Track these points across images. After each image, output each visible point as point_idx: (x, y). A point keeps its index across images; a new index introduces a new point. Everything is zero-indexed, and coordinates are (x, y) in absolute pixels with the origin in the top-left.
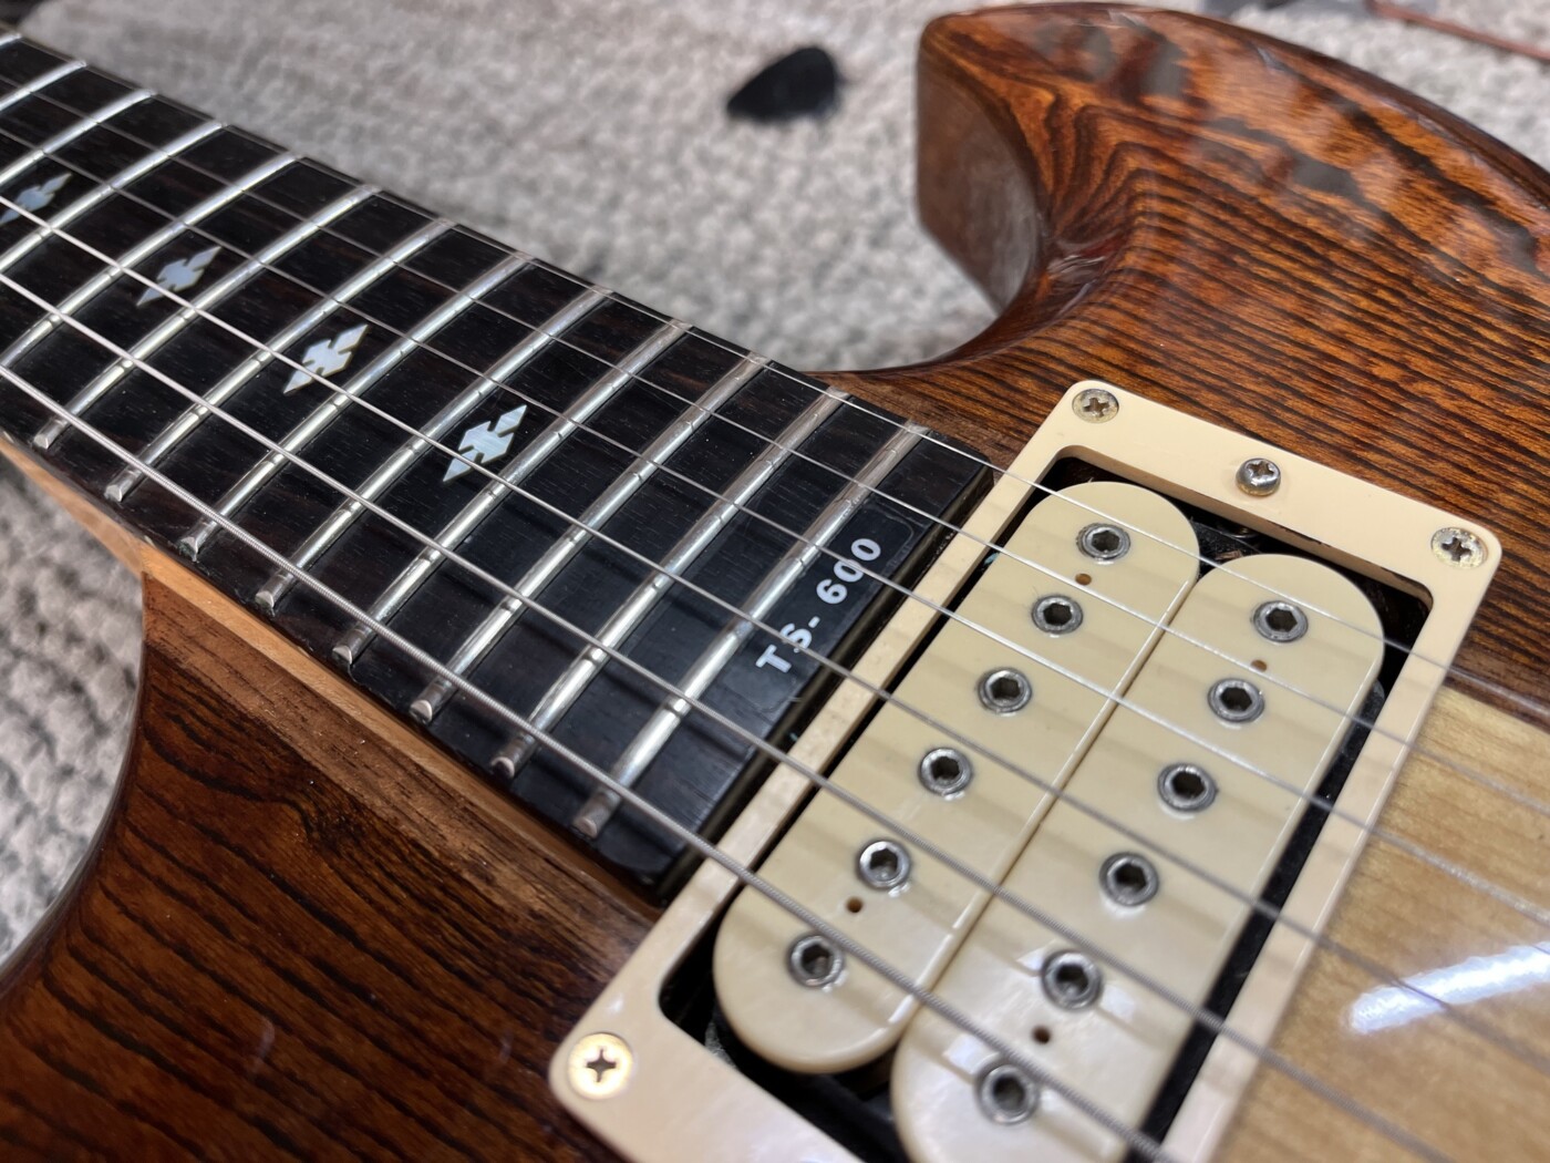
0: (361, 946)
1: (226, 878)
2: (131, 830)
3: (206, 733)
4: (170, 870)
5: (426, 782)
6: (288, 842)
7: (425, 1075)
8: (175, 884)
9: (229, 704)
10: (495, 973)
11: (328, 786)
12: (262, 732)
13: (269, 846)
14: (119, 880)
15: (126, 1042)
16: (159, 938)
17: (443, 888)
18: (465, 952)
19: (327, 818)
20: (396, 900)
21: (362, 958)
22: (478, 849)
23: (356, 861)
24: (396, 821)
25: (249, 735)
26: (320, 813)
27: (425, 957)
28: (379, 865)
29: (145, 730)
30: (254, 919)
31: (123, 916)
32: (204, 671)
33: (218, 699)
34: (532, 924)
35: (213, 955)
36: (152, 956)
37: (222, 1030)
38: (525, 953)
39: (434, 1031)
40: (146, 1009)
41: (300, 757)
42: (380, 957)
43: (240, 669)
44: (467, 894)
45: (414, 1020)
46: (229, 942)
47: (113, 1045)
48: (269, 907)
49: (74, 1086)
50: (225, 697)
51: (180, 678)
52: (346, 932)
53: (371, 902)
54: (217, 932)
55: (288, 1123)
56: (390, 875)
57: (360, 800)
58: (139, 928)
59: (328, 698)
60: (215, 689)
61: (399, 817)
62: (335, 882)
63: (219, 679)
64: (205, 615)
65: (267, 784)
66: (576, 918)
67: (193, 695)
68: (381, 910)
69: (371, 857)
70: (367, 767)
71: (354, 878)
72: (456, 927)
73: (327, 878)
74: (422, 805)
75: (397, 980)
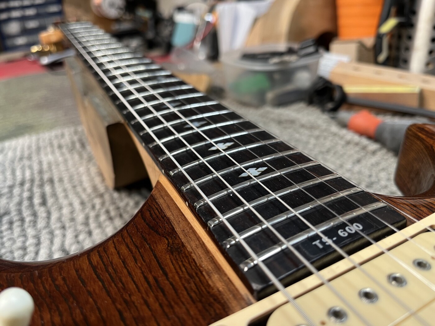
0: (168, 279)
1: (142, 249)
2: (126, 231)
3: (154, 216)
4: (131, 242)
5: (203, 246)
6: (161, 247)
7: (169, 319)
8: (130, 246)
9: (163, 212)
10: (201, 301)
11: (178, 238)
12: (168, 220)
13: (157, 246)
14: (118, 240)
15: (98, 277)
16: (120, 256)
17: (196, 274)
18: (195, 292)
19: (174, 246)
20: (182, 271)
21: (166, 282)
22: (210, 268)
23: (176, 258)
24: (191, 253)
25: (164, 220)
26: (173, 243)
27: (183, 289)
28: (182, 261)
29: (141, 211)
30: (144, 261)
31: (114, 248)
32: (161, 203)
33: (161, 210)
34: (217, 292)
35: (130, 265)
36: (116, 260)
37: (123, 284)
38: (212, 300)
39: (177, 309)
40: (107, 271)
41: (174, 229)
42: (171, 284)
43: (169, 206)
44: (202, 278)
45: (173, 303)
46: (136, 264)
47: (95, 276)
48: (149, 260)
49: (80, 282)
50: (163, 210)
51: (155, 203)
52: (166, 274)
53: (176, 269)
54: (134, 260)
55: (127, 315)
56: (184, 265)
57: (184, 244)
58: (116, 252)
59: (188, 219)
60: (162, 208)
61: (193, 252)
62: (169, 261)
63: (164, 206)
64: (167, 192)
65: (163, 232)
66: (231, 296)
67: (156, 207)
68: (177, 272)
69: (181, 259)
70: (190, 238)
71: (174, 262)
72: (195, 284)
73: (167, 259)
74: (200, 251)
75: (173, 291)
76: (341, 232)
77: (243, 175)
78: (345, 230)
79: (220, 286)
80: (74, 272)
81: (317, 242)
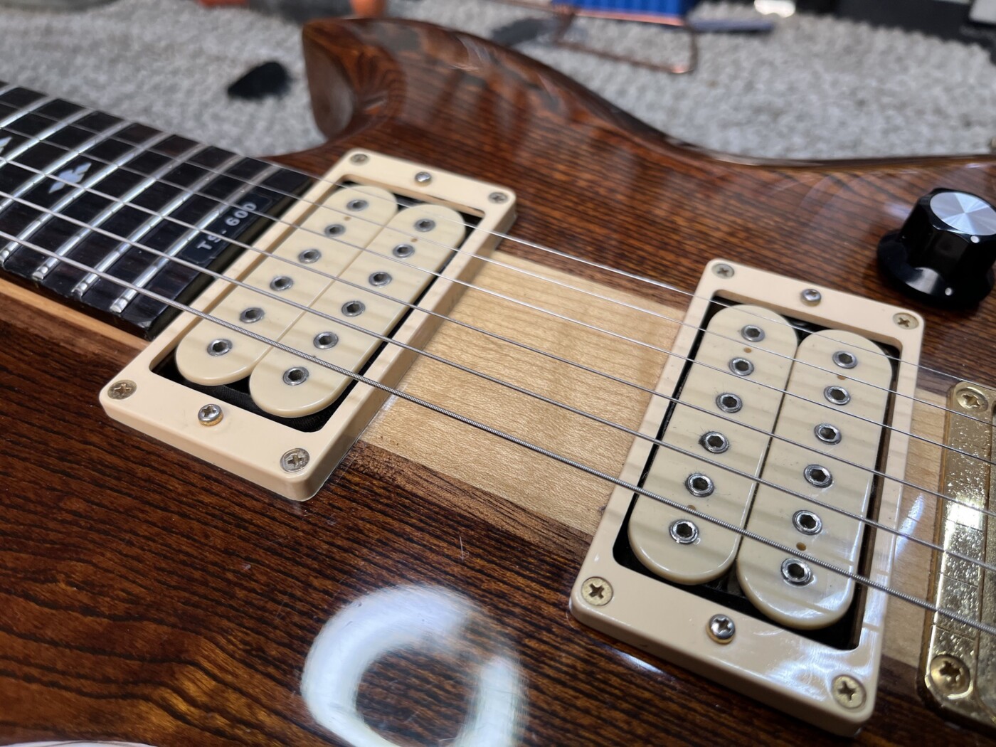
5: (42, 314)
7: (41, 412)
10: (76, 376)
17: (51, 350)
18: (61, 370)
20: (27, 356)
21: (11, 377)
22: (67, 335)
23: (7, 344)
24: (27, 329)
27: (42, 373)
28: (19, 344)
34: (94, 357)
38: (90, 367)
39: (46, 397)
42: (19, 375)
44: (62, 351)
45: (36, 395)
53: (15, 357)
56: (25, 348)
57: (10, 323)
61: (29, 327)
66: (115, 353)
68: (20, 360)
69: (15, 342)
70: (13, 311)
72: (56, 362)
74: (40, 322)
75: (28, 382)
76: (231, 220)
77: (55, 188)
79: (94, 348)
81: (203, 245)
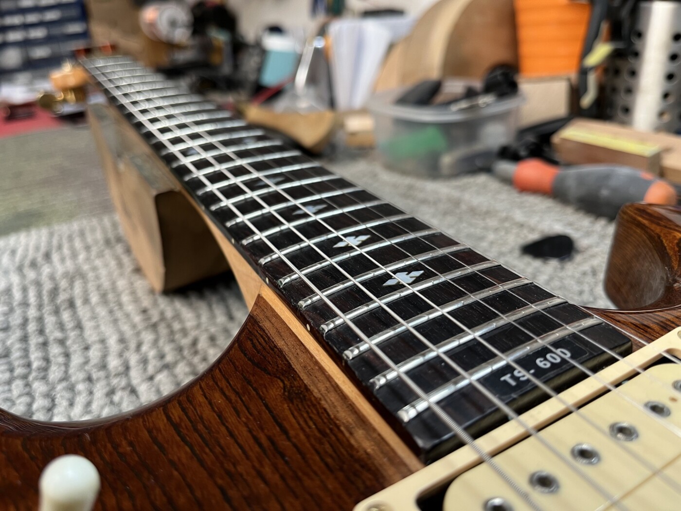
0: (289, 438)
1: (246, 396)
2: (219, 370)
3: (259, 347)
4: (227, 387)
5: (337, 389)
6: (275, 392)
7: (296, 497)
8: (227, 393)
9: (272, 341)
10: (341, 469)
11: (298, 379)
12: (281, 353)
13: (267, 391)
14: (207, 384)
15: (183, 439)
16: (213, 408)
17: (331, 430)
18: (331, 456)
19: (293, 390)
20: (310, 427)
21: (288, 443)
22: (350, 420)
23: (298, 407)
24: (320, 399)
25: (275, 353)
26: (291, 387)
27: (313, 452)
28: (307, 412)
29: (238, 340)
30: (251, 414)
31: (203, 396)
32: (267, 328)
33: (269, 338)
34: (364, 456)
35: (230, 420)
36: (207, 413)
37: (222, 448)
38: (357, 466)
39: (307, 482)
40: (196, 430)
41: (291, 366)
42: (295, 446)
43: (280, 331)
44: (340, 435)
45: (300, 474)
46: (239, 419)
47: (178, 439)
48: (258, 412)
49: (156, 447)
50: (271, 338)
51: (258, 328)
52: (285, 431)
53: (299, 424)
54: (234, 413)
55: (233, 493)
56: (311, 418)
57: (309, 387)
58: (207, 402)
59: (310, 350)
60: (269, 335)
61: (322, 398)
62: (288, 412)
63: (272, 332)
64: (275, 312)
65: (275, 370)
66: (385, 460)
67: (260, 334)
68: (302, 429)
69: (305, 408)
70: (316, 377)
71: (296, 413)
72: (332, 446)
73: (285, 410)
74: (333, 397)
75: (299, 456)
76: (541, 361)
77: (390, 283)
78: (546, 359)
79: (368, 446)
80: (146, 432)
81: (507, 378)
